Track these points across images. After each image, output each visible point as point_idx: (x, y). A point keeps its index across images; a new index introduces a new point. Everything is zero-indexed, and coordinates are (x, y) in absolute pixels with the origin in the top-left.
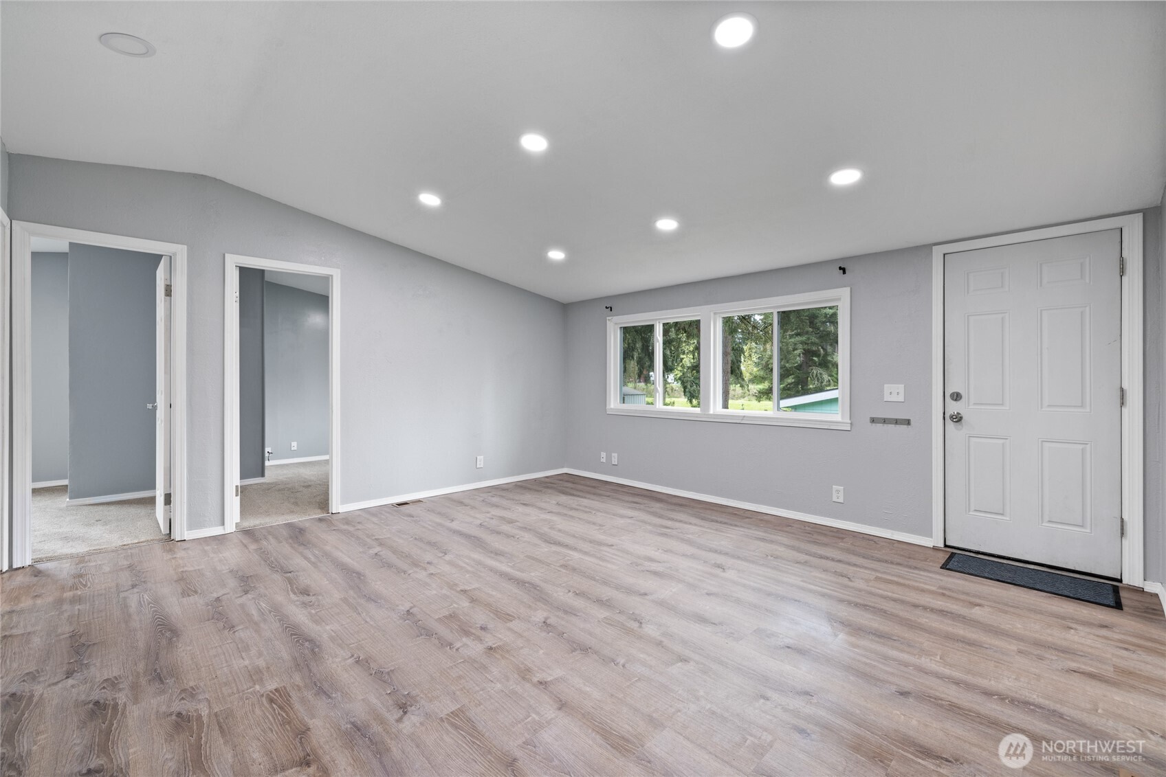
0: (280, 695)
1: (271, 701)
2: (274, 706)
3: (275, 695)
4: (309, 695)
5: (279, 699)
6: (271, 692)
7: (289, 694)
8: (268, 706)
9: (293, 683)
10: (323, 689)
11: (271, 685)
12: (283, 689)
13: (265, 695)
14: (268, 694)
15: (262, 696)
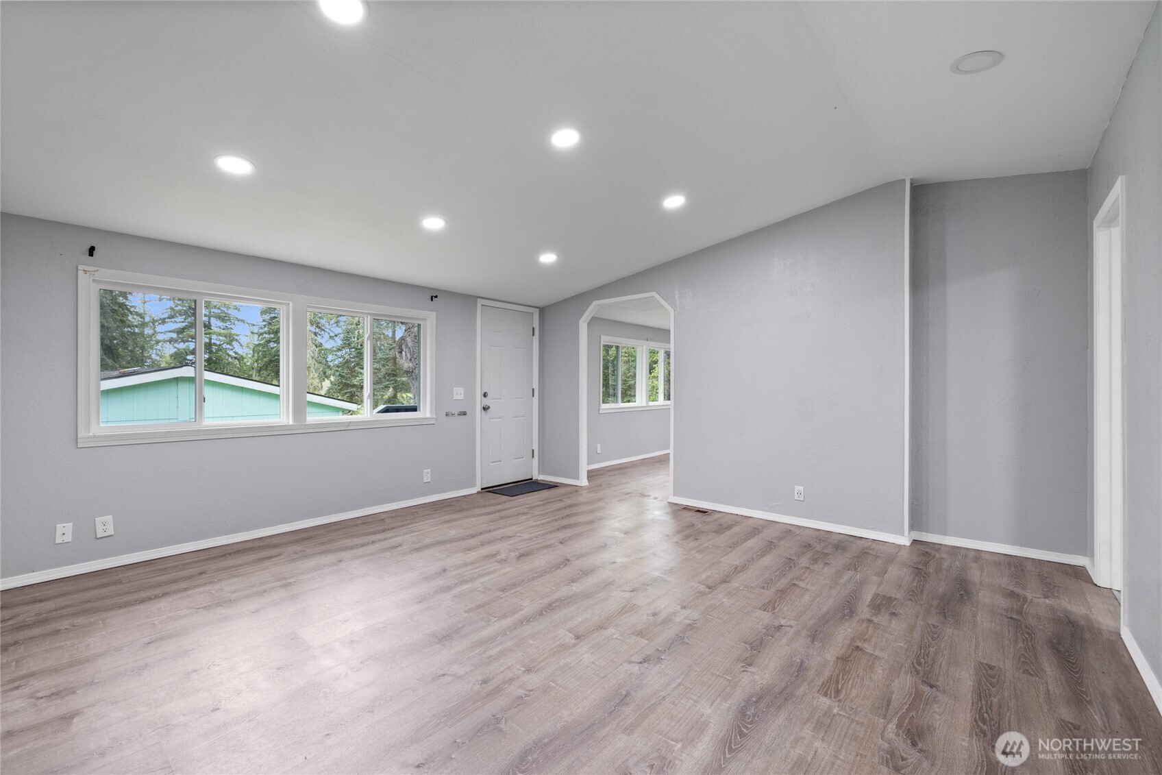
0: (828, 690)
1: (838, 692)
2: (840, 686)
3: (831, 693)
4: (811, 674)
5: (832, 688)
6: (830, 697)
7: (822, 685)
8: (844, 691)
9: (809, 690)
10: (798, 670)
11: (824, 702)
12: (820, 692)
13: (838, 699)
14: (834, 697)
15: (839, 701)
